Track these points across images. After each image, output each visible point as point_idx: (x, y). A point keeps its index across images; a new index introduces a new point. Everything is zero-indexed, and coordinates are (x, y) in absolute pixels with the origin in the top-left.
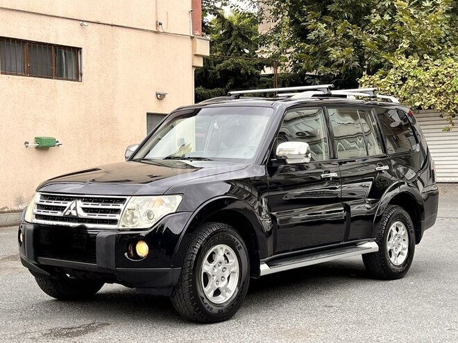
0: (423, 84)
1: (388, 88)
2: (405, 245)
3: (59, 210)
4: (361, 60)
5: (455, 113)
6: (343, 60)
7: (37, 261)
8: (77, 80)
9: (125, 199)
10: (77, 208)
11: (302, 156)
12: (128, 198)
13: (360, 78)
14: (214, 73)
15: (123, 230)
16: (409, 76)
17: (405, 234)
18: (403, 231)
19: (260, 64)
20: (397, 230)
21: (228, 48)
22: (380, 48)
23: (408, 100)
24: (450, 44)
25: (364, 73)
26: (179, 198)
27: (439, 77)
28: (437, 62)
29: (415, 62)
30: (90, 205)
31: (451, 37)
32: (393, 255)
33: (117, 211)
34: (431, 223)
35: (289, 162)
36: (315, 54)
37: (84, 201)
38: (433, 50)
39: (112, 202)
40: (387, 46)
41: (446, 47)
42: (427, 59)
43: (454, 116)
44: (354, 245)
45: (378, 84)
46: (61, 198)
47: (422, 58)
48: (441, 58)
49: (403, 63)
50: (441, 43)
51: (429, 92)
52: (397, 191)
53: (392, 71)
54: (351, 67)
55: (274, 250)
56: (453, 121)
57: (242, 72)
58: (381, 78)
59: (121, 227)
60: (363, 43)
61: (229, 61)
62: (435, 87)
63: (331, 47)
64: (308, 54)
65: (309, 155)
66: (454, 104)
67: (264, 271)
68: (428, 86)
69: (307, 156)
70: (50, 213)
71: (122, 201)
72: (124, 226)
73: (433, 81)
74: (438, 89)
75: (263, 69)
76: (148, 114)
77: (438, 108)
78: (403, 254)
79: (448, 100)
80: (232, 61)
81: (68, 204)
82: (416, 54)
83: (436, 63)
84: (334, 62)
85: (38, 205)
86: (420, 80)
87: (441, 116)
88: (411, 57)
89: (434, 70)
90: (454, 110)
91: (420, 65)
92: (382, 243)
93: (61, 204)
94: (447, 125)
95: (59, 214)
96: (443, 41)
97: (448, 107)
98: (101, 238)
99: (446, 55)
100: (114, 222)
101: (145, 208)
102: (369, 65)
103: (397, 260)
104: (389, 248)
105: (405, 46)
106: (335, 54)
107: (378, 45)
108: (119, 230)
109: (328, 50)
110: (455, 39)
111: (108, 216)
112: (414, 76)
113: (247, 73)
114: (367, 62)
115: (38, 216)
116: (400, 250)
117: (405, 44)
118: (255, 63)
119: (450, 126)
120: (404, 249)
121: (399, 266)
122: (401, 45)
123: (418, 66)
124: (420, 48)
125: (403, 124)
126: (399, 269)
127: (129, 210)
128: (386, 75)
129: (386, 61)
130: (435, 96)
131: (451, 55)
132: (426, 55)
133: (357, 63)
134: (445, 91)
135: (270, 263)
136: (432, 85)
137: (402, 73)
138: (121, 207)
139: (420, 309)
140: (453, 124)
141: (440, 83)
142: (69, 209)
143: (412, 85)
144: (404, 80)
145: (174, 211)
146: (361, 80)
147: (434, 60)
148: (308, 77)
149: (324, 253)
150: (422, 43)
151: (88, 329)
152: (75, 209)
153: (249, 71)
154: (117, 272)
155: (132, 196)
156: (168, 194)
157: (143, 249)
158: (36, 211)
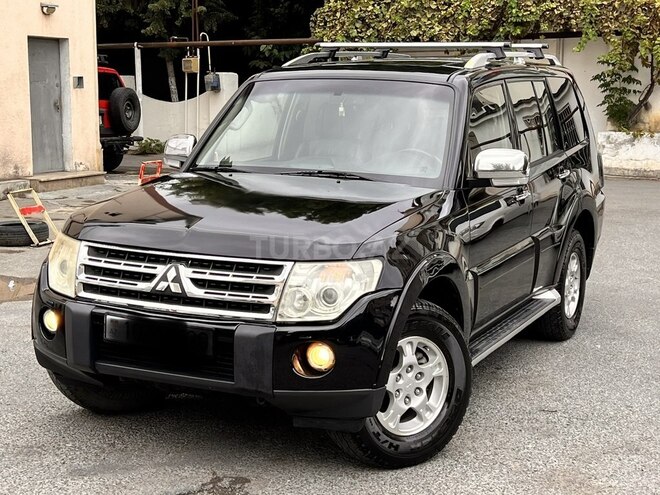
0: (422, 4)
1: (371, 8)
2: (577, 285)
3: (140, 280)
7: (94, 369)
9: (281, 267)
10: (181, 280)
12: (287, 265)
17: (577, 270)
18: (576, 266)
23: (400, 27)
26: (377, 266)
30: (208, 275)
33: (269, 289)
35: (495, 183)
37: (192, 266)
51: (429, 16)
59: (278, 319)
62: (439, 10)
65: (528, 170)
68: (428, 8)
70: (118, 283)
71: (277, 269)
72: (280, 316)
74: (443, 13)
76: (29, 38)
78: (574, 300)
79: (457, 30)
81: (160, 270)
85: (85, 266)
92: (561, 290)
93: (142, 268)
95: (142, 286)
97: (457, 39)
100: (265, 308)
101: (319, 284)
108: (276, 323)
111: (251, 297)
115: (87, 287)
116: (572, 293)
121: (572, 318)
127: (291, 286)
130: (439, 23)
134: (453, 15)
136: (434, 7)
138: (277, 281)
141: (444, 4)
142: (164, 278)
143: (406, 5)
145: (373, 289)
152: (177, 279)
154: (274, 397)
155: (295, 261)
156: (359, 259)
157: (321, 357)
158: (83, 277)
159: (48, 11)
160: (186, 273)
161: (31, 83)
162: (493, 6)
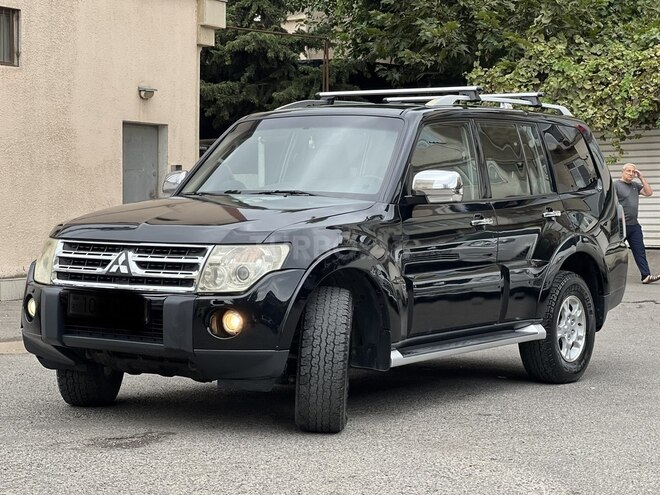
0: (574, 84)
2: (582, 332)
3: (98, 265)
4: (471, 41)
5: (625, 134)
6: (442, 41)
7: (61, 342)
8: (11, 63)
9: (204, 249)
10: (128, 263)
11: (452, 192)
12: (210, 248)
13: (470, 71)
14: (221, 56)
15: (203, 295)
16: (551, 70)
17: (581, 315)
18: (578, 311)
19: (298, 43)
20: (571, 309)
21: (245, 15)
22: (503, 22)
24: (615, 19)
25: (476, 64)
26: (285, 249)
27: (600, 74)
28: (596, 49)
29: (561, 47)
30: (148, 258)
31: (617, 7)
32: (564, 346)
33: (193, 267)
34: (617, 300)
35: (431, 200)
36: (394, 28)
37: (138, 252)
38: (589, 29)
39: (184, 254)
40: (514, 20)
41: (610, 24)
42: (580, 43)
43: (623, 138)
44: (511, 329)
45: (499, 83)
46: (99, 248)
47: (571, 41)
48: (602, 42)
49: (540, 48)
50: (601, 16)
51: (582, 98)
52: (573, 249)
53: (522, 61)
54: (455, 52)
55: (409, 330)
56: (622, 147)
57: (269, 55)
58: (505, 73)
59: (199, 290)
60: (475, 14)
61: (248, 37)
62: (594, 90)
63: (422, 18)
64: (382, 28)
65: (461, 190)
66: (624, 118)
67: (396, 360)
68: (581, 89)
69: (458, 193)
70: (82, 270)
71: (201, 251)
72: (202, 289)
73: (591, 80)
74: (598, 93)
75: (303, 51)
76: (125, 124)
77: (598, 125)
78: (578, 346)
79: (615, 113)
80: (254, 37)
81: (113, 257)
82: (561, 35)
83: (593, 50)
84: (426, 42)
85: (60, 257)
86: (568, 78)
87: (603, 138)
88: (554, 40)
89: (592, 62)
90: (624, 128)
91: (569, 54)
92: (550, 327)
93: (102, 257)
94: (611, 154)
95: (99, 270)
96: (604, 13)
97: (614, 123)
98: (171, 305)
99: (610, 37)
100: (188, 282)
101: (235, 263)
102: (483, 51)
103: (571, 354)
104: (559, 335)
105: (544, 21)
106: (429, 30)
107: (498, 18)
108: (197, 294)
109: (418, 23)
110: (623, 11)
111: (180, 275)
112: (559, 72)
113: (277, 57)
114: (480, 46)
115: (61, 275)
116: (574, 338)
117: (544, 18)
118: (290, 41)
119: (617, 154)
120: (579, 338)
121: (574, 363)
122: (538, 19)
123: (567, 55)
124: (568, 26)
125: (564, 147)
126: (574, 368)
127: (211, 264)
128: (513, 69)
129: (513, 44)
130: (594, 105)
131: (619, 37)
132: (578, 36)
133: (464, 47)
134: (610, 96)
135: (403, 350)
136: (588, 87)
137: (540, 65)
138: (200, 260)
139: (618, 419)
140: (622, 152)
141: (602, 83)
142: (116, 262)
143: (556, 86)
144: (542, 77)
145: (279, 268)
146: (470, 75)
147: (591, 45)
148: (381, 67)
149: (473, 339)
150: (572, 17)
151: (146, 440)
152: (126, 263)
153: (281, 55)
154: (195, 355)
155: (215, 244)
156: (269, 243)
157: (233, 322)
158: (57, 267)
159: (146, 95)
160: (133, 257)
161: (125, 171)
162: (656, 85)
